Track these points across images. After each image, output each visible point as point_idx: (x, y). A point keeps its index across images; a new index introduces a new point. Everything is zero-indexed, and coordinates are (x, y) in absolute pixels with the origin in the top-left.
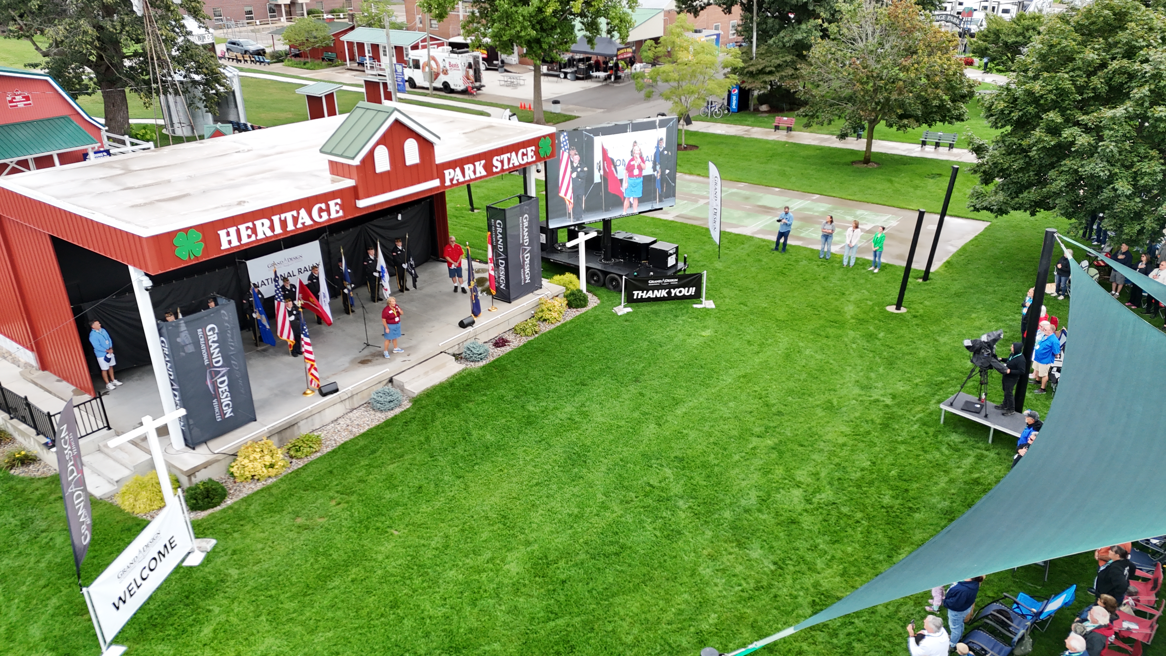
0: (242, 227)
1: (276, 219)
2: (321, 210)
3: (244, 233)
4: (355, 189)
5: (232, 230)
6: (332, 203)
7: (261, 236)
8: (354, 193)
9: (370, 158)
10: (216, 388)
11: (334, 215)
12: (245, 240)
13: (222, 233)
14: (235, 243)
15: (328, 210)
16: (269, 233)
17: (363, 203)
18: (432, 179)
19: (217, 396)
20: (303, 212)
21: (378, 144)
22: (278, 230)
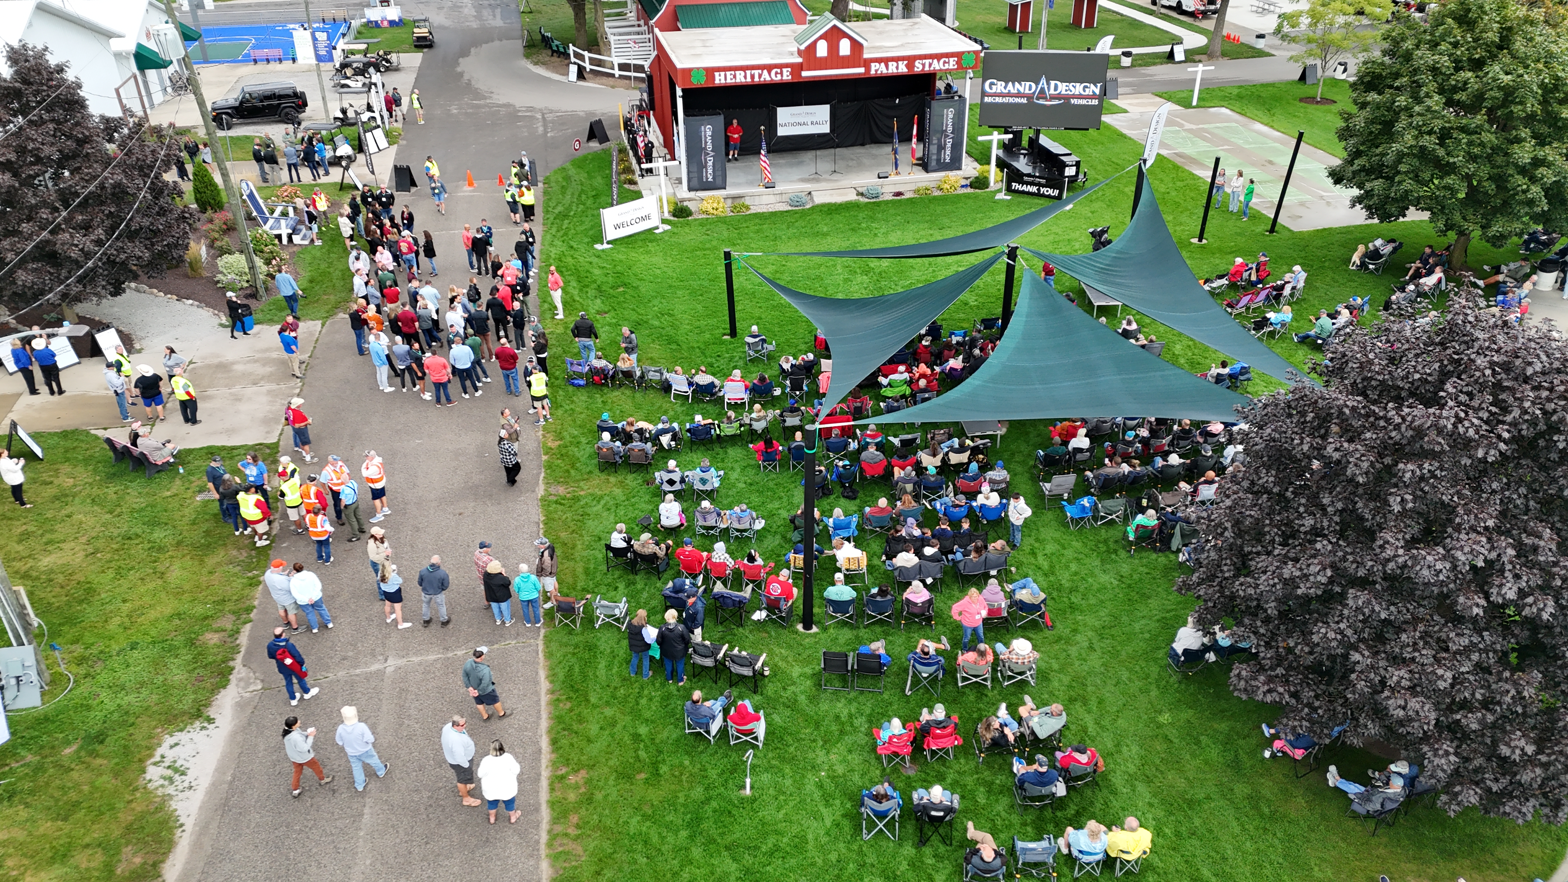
0: (728, 73)
1: (748, 72)
2: (776, 73)
3: (729, 76)
4: (801, 64)
5: (722, 74)
6: (784, 70)
7: (738, 80)
8: (799, 67)
9: (813, 47)
10: (706, 162)
11: (785, 78)
12: (729, 81)
13: (717, 74)
14: (723, 81)
15: (781, 73)
16: (743, 80)
17: (805, 74)
18: (859, 66)
19: (706, 167)
20: (765, 72)
21: (821, 38)
22: (749, 79)
